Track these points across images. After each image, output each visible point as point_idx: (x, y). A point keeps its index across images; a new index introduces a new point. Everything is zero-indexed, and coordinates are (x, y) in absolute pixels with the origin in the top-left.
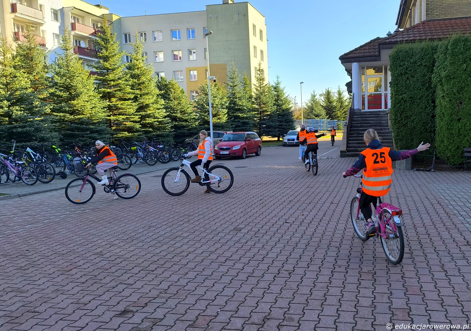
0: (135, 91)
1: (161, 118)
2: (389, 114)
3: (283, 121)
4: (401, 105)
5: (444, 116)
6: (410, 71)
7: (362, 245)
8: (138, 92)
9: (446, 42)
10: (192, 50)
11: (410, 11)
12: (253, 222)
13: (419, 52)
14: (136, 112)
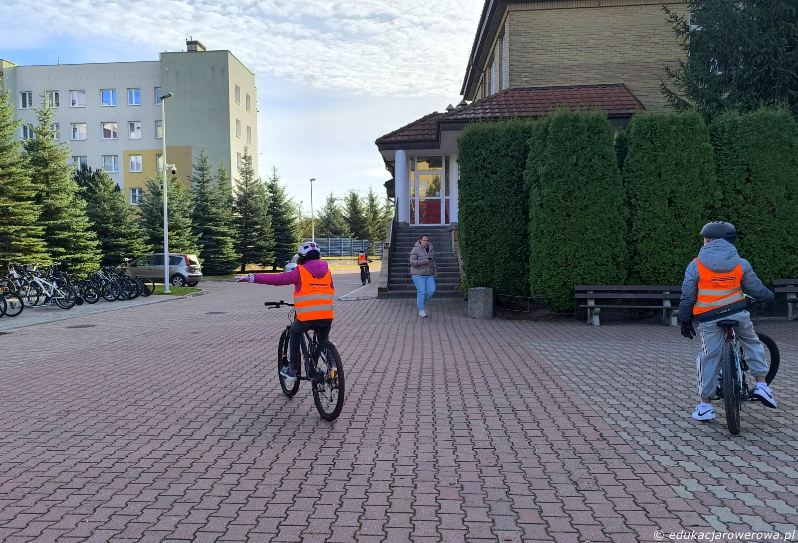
0: (39, 185)
1: (81, 230)
2: (453, 232)
3: (283, 240)
4: (475, 218)
5: (542, 235)
6: (490, 163)
7: (434, 441)
8: (43, 186)
9: (544, 122)
10: (135, 124)
11: (483, 74)
12: (248, 402)
13: (504, 136)
14: (39, 220)
